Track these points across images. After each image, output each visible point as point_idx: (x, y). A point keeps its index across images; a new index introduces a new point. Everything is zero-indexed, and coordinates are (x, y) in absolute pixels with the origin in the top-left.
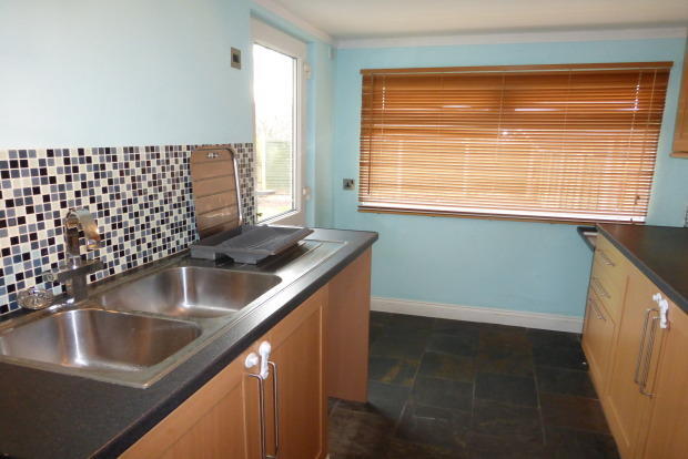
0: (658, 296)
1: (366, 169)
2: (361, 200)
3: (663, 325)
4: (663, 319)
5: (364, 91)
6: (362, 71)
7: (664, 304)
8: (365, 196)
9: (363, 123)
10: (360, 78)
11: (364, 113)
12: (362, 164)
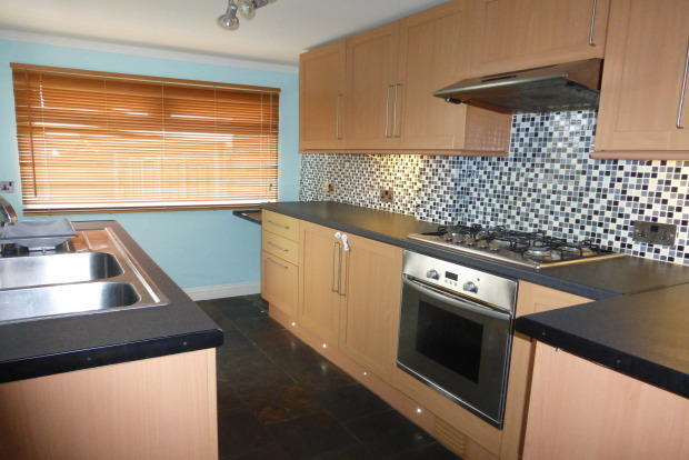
0: (338, 234)
1: (29, 169)
2: (25, 202)
3: (346, 248)
4: (346, 246)
5: (15, 86)
6: (12, 65)
7: (344, 237)
8: (31, 197)
9: (18, 120)
10: (10, 72)
11: (18, 110)
12: (22, 165)
